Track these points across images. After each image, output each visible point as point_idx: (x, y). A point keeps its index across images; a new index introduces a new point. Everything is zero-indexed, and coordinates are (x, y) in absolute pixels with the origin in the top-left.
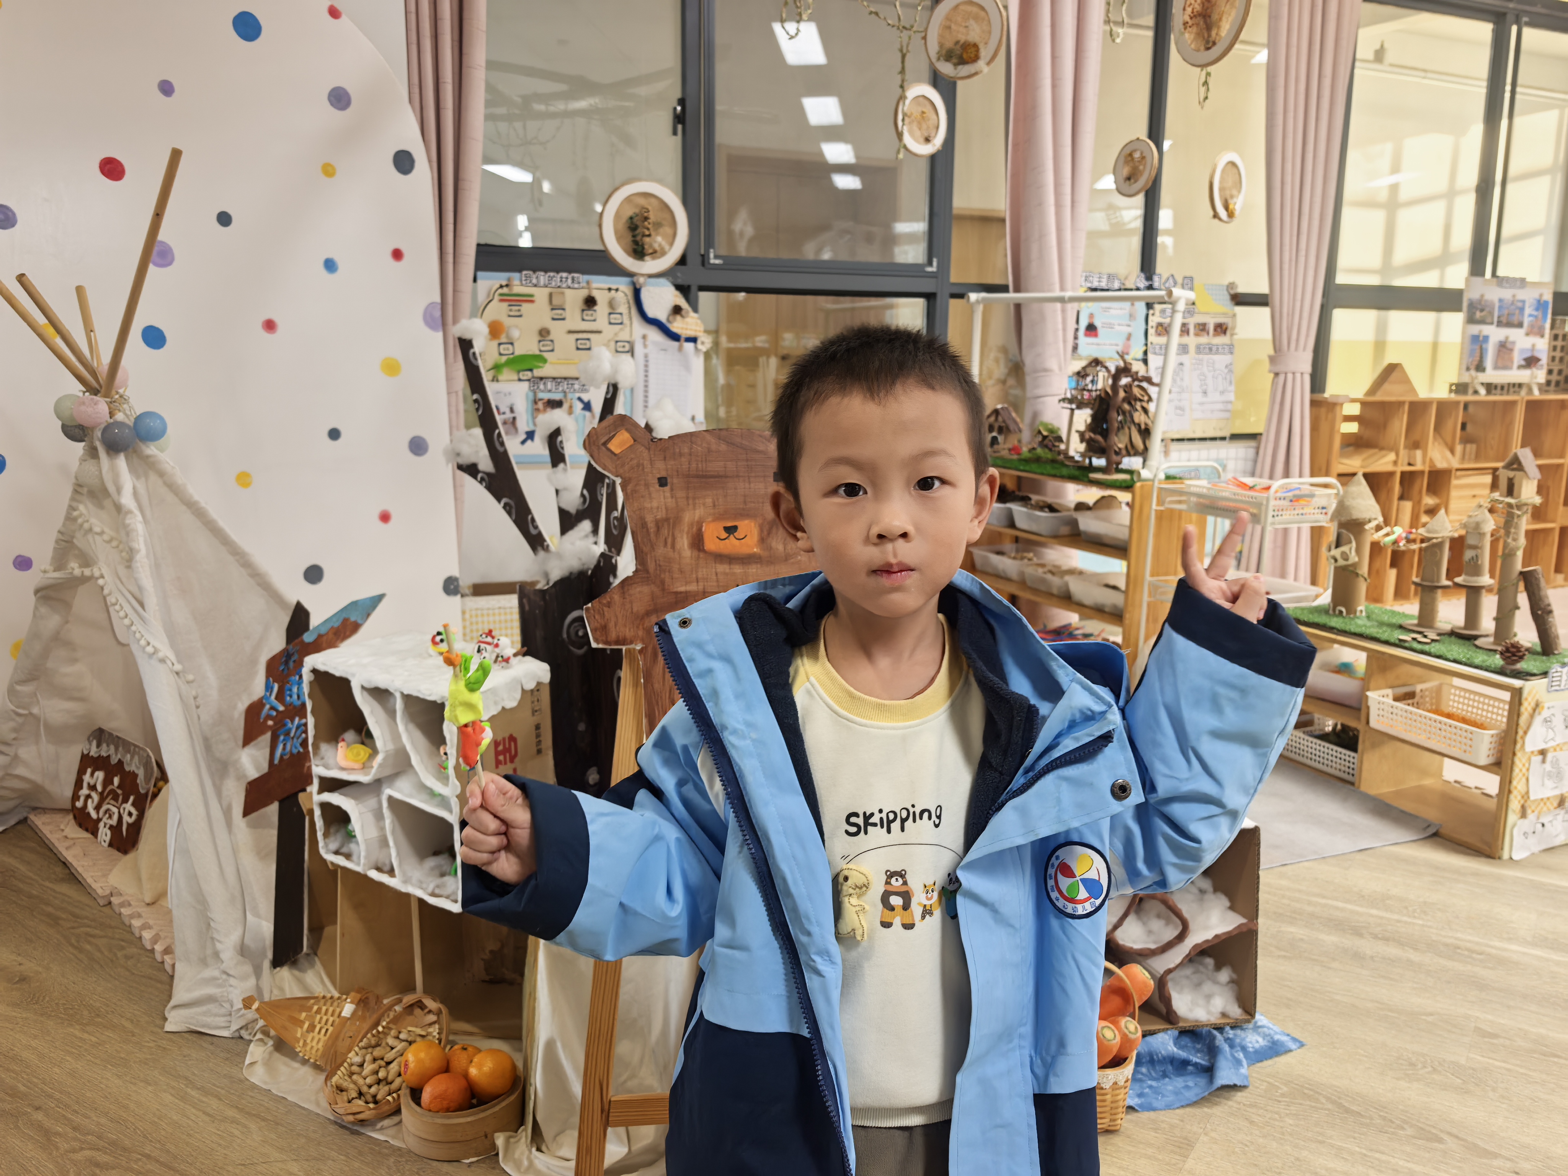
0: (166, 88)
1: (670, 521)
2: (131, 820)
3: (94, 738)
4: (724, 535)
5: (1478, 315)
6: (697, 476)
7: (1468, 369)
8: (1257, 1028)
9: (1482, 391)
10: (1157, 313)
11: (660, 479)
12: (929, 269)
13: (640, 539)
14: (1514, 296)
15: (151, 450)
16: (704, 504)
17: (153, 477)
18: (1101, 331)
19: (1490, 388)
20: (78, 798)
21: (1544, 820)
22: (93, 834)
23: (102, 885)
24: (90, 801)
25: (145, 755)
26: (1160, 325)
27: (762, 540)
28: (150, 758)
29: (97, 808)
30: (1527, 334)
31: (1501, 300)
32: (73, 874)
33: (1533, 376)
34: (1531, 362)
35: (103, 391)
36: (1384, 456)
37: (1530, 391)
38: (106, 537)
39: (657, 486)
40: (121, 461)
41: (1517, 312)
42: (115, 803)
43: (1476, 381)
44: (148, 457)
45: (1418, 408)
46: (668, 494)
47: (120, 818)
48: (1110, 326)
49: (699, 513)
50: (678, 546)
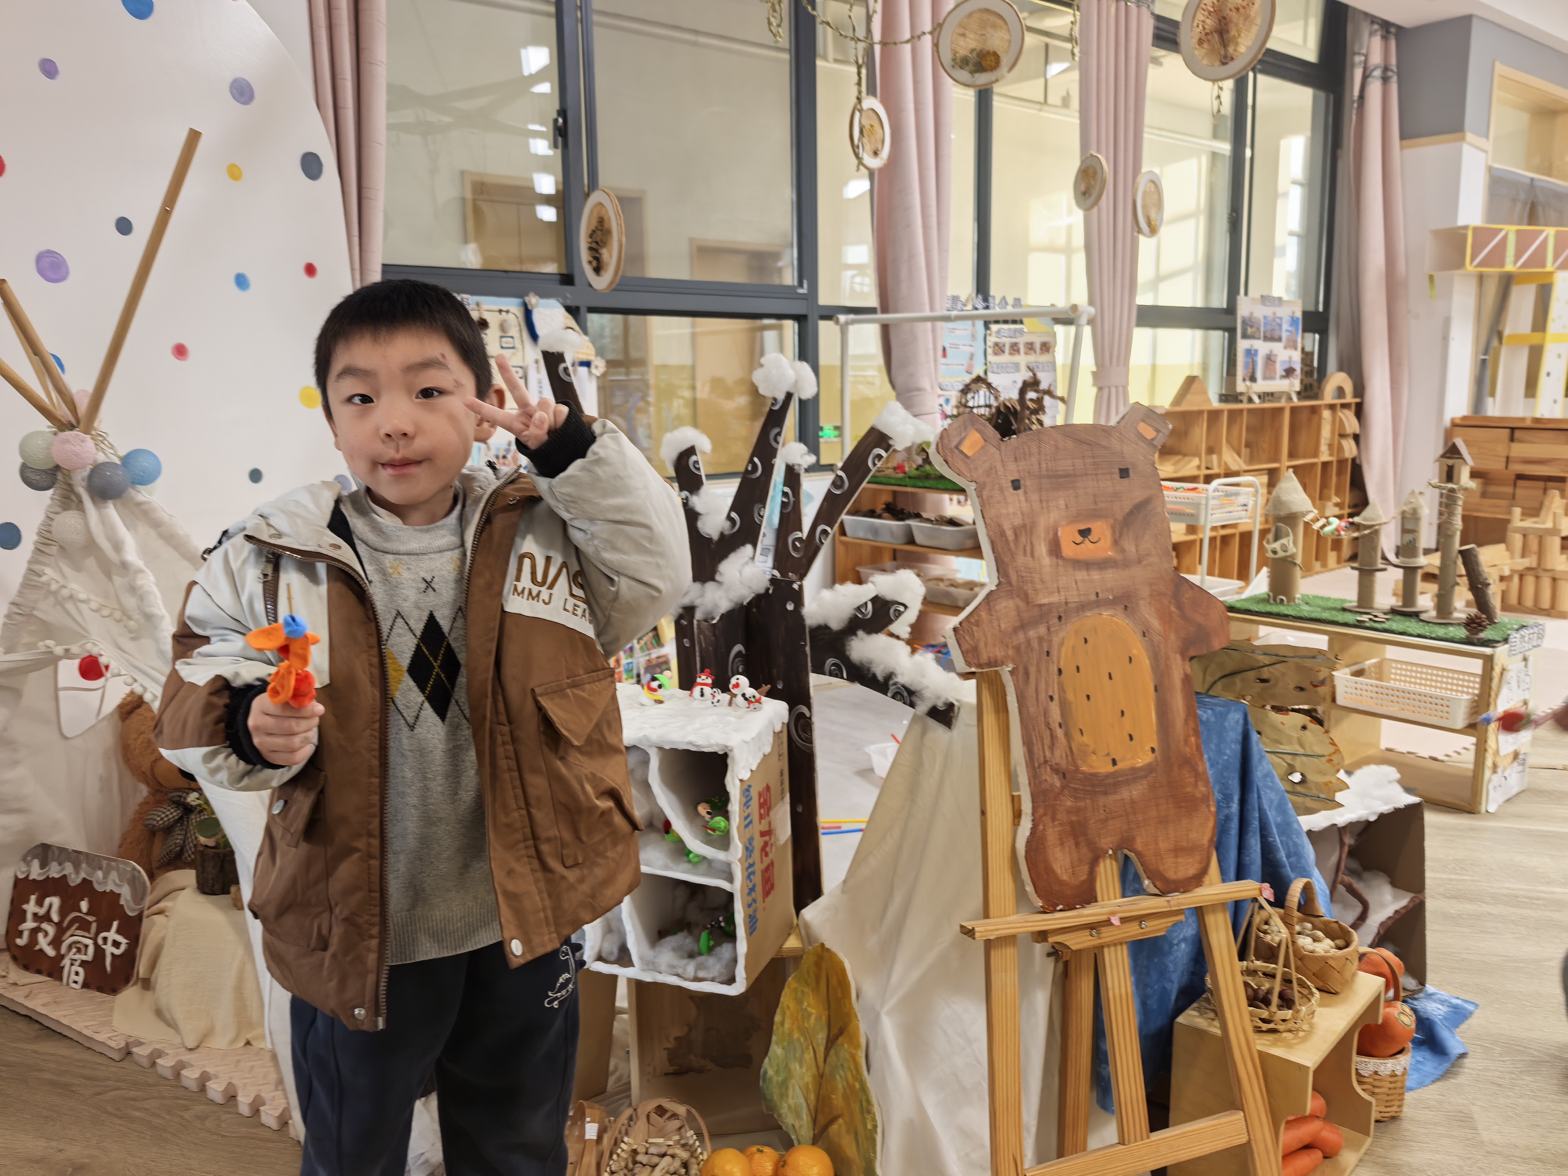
0: (49, 69)
1: (1025, 529)
2: (117, 952)
3: (34, 857)
4: (1079, 539)
5: (1250, 331)
6: (1049, 477)
7: (1244, 380)
8: (1430, 996)
9: (1256, 399)
10: (994, 334)
11: (1013, 482)
12: (801, 291)
13: (1000, 549)
14: (1274, 314)
15: (143, 494)
16: (1057, 507)
17: (144, 529)
18: (949, 352)
19: (1263, 396)
20: (20, 934)
21: (1506, 774)
22: (50, 975)
23: (109, 1035)
24: (40, 936)
25: (129, 869)
26: (996, 344)
27: (1116, 542)
28: (139, 872)
29: (56, 943)
30: (1285, 348)
31: (1265, 318)
32: (48, 1028)
33: (1292, 385)
34: (1289, 372)
35: (82, 425)
36: (1190, 462)
37: (1290, 399)
38: (94, 605)
39: (1011, 490)
40: (111, 510)
41: (1277, 328)
42: (86, 934)
43: (1251, 391)
44: (139, 504)
45: (1214, 415)
46: (1022, 498)
47: (99, 952)
48: (956, 346)
49: (1054, 516)
50: (1036, 554)
